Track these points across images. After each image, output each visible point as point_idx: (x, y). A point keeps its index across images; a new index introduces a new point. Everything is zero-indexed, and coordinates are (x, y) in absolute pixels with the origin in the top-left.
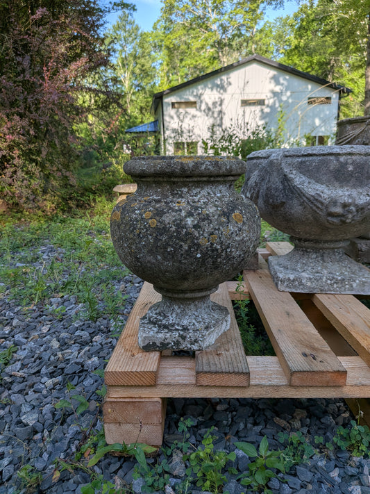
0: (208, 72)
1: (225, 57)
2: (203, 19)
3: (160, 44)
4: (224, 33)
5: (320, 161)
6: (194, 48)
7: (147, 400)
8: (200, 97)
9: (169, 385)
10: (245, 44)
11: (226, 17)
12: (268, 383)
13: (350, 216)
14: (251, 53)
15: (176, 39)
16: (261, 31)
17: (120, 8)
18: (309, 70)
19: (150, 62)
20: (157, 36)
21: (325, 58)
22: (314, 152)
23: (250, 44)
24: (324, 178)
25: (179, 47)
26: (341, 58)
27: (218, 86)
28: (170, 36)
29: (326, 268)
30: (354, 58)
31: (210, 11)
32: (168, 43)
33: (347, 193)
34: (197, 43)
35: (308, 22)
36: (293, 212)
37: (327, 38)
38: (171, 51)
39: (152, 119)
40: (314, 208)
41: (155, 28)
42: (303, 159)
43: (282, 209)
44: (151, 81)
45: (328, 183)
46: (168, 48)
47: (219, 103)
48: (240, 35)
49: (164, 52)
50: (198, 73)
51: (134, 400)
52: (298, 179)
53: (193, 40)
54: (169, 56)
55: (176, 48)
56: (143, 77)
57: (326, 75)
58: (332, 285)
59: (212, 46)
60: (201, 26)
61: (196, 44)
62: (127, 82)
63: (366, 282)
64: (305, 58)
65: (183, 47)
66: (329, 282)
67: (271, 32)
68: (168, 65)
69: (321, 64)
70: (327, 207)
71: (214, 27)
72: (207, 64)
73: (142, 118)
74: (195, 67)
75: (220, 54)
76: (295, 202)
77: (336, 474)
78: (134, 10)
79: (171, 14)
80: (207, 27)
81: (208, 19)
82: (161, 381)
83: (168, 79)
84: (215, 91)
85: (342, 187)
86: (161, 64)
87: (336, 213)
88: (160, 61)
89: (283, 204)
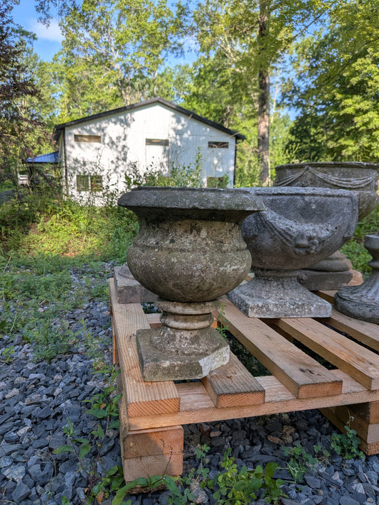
0: (111, 109)
1: (127, 95)
2: (106, 57)
3: (60, 75)
4: (126, 72)
5: (289, 200)
6: (96, 84)
7: (169, 428)
8: (103, 130)
9: (190, 410)
10: (147, 86)
11: (129, 58)
12: (278, 400)
13: (314, 248)
14: (152, 94)
15: (78, 72)
16: (162, 76)
17: (18, 34)
18: (207, 116)
19: (50, 93)
20: (57, 68)
21: (221, 106)
22: (284, 192)
23: (152, 86)
24: (292, 214)
25: (81, 81)
26: (236, 107)
27: (121, 121)
28: (71, 69)
29: (287, 294)
30: (246, 109)
31: (113, 51)
32: (69, 76)
33: (311, 228)
34: (100, 79)
35: (205, 72)
36: (263, 244)
37: (223, 88)
38: (72, 84)
39: (51, 150)
40: (284, 240)
41: (55, 60)
42: (274, 197)
43: (253, 241)
44: (50, 112)
45: (296, 219)
46: (69, 81)
47: (123, 138)
48: (142, 77)
49: (65, 84)
50: (100, 108)
51: (156, 430)
52: (270, 215)
53: (96, 76)
54: (70, 89)
55: (78, 82)
56: (41, 107)
57: (223, 122)
58: (294, 309)
59: (115, 84)
60: (104, 64)
61: (99, 81)
63: (321, 306)
64: (204, 104)
65: (85, 82)
66: (292, 307)
67: (172, 77)
68: (69, 97)
69: (217, 111)
70: (295, 240)
71: (117, 66)
72: (109, 100)
73: (40, 148)
74: (97, 102)
75: (123, 92)
76: (267, 235)
77: (338, 477)
78: (34, 39)
79: (73, 48)
80: (110, 65)
81: (111, 57)
82: (182, 408)
83: (69, 112)
84: (118, 125)
85: (307, 222)
86: (61, 95)
87: (303, 245)
88: (60, 93)
89: (255, 236)
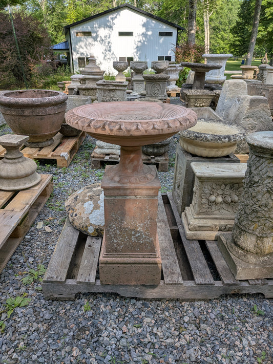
62: (43, 7)
73: (57, 35)
